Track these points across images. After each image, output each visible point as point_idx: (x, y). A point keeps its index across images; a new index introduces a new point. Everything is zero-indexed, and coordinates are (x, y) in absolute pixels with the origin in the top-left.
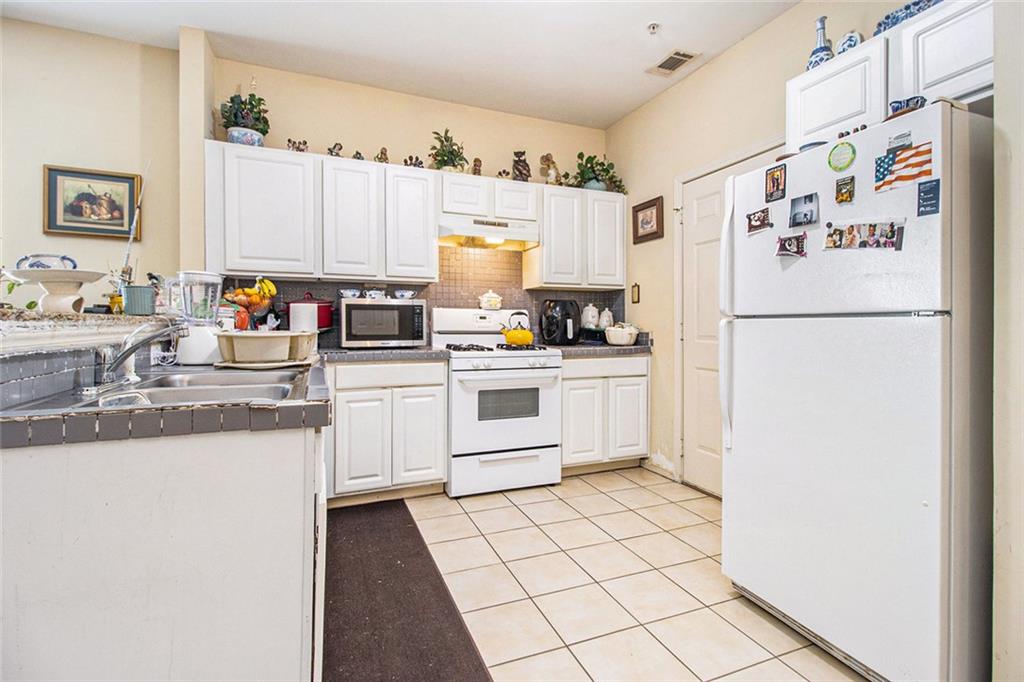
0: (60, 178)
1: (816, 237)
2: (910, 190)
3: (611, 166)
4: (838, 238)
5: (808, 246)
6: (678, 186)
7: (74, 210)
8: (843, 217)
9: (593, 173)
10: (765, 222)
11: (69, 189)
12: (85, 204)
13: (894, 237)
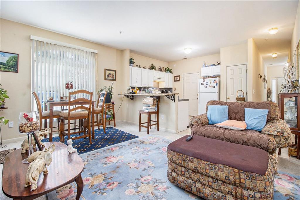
0: (107, 71)
1: (208, 86)
2: (216, 84)
3: (172, 70)
4: (210, 86)
5: (207, 87)
6: (183, 75)
7: (108, 76)
8: (211, 85)
9: (168, 70)
10: (203, 84)
11: (108, 72)
12: (110, 75)
13: (214, 87)
